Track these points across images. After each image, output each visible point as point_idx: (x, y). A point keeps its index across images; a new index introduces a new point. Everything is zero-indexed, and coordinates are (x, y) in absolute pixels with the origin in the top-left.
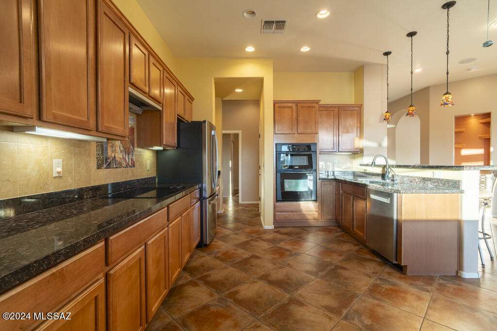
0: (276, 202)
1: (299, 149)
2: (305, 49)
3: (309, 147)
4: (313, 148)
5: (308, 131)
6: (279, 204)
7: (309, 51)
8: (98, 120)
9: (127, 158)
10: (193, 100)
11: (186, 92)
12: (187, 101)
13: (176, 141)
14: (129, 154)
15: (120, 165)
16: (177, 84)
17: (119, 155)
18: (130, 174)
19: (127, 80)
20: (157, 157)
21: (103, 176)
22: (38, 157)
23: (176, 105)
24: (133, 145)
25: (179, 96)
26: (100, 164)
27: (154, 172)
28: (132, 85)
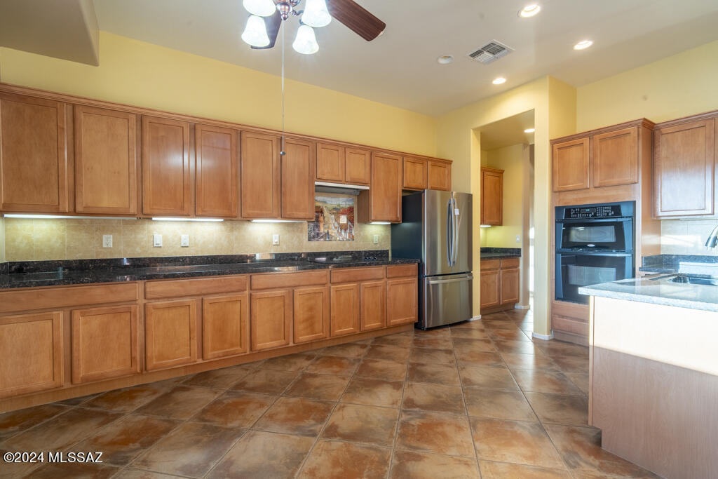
0: (556, 299)
1: (595, 214)
2: (583, 45)
3: (616, 209)
4: (625, 211)
5: (615, 181)
6: (559, 303)
7: (591, 47)
8: (282, 211)
9: (343, 233)
10: (450, 162)
11: (428, 159)
12: (430, 168)
13: (399, 215)
14: (346, 230)
15: (334, 238)
16: (402, 156)
17: (333, 231)
18: (347, 246)
19: (313, 177)
20: (392, 231)
21: (315, 246)
22: (264, 234)
23: (400, 178)
24: (352, 222)
25: (409, 167)
26: (311, 238)
27: (387, 247)
28: (320, 180)
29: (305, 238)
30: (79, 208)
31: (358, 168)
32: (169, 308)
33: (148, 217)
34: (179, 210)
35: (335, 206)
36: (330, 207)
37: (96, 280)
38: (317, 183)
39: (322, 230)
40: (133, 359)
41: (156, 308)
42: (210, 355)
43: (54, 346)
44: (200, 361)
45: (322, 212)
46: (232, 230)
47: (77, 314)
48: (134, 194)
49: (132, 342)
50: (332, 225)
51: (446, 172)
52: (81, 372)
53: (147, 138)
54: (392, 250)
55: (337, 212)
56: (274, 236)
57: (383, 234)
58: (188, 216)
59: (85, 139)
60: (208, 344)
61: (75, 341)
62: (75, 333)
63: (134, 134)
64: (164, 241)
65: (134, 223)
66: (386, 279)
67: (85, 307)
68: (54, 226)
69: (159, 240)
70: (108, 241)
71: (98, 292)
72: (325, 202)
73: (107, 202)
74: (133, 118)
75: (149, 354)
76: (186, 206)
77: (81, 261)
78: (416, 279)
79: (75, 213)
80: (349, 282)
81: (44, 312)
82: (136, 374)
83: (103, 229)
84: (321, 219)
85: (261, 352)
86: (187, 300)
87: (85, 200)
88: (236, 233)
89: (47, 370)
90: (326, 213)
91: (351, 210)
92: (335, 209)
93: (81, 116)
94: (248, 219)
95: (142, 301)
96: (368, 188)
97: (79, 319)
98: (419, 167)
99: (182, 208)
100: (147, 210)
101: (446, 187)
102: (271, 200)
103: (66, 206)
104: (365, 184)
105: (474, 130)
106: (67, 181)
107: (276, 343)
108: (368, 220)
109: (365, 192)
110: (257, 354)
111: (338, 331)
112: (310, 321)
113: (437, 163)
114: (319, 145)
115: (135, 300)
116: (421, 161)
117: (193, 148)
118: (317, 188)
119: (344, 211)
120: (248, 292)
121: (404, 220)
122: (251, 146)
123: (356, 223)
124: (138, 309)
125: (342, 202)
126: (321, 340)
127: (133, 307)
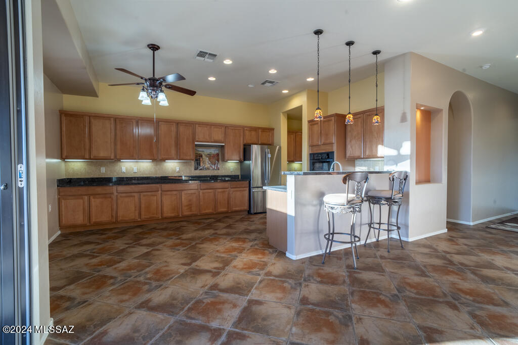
1: (322, 157)
2: (310, 79)
3: (328, 155)
4: (331, 156)
5: (328, 142)
7: (314, 80)
8: (178, 157)
9: (213, 167)
10: (273, 129)
11: (259, 128)
12: (260, 133)
13: (242, 157)
14: (214, 165)
15: (208, 169)
16: (243, 128)
17: (207, 165)
18: (215, 173)
19: (194, 141)
20: (241, 165)
21: (198, 173)
22: (172, 167)
23: (242, 139)
24: (218, 161)
25: (247, 133)
26: (196, 169)
27: (238, 173)
28: (197, 141)
29: (193, 168)
30: (92, 157)
31: (218, 135)
32: (126, 197)
33: (119, 160)
34: (131, 157)
35: (209, 153)
36: (206, 154)
37: (98, 185)
38: (196, 143)
39: (201, 165)
40: (112, 216)
41: (121, 197)
42: (143, 217)
43: (84, 209)
44: (139, 220)
45: (202, 156)
46: (157, 165)
47: (92, 197)
48: (113, 151)
49: (112, 210)
50: (206, 163)
51: (271, 135)
52: (94, 220)
53: (118, 127)
54: (241, 175)
55: (210, 156)
56: (177, 168)
57: (236, 167)
58: (135, 159)
59: (94, 129)
60: (143, 213)
61: (91, 208)
62: (91, 205)
63: (113, 126)
64: (126, 170)
65: (113, 162)
66: (230, 189)
67: (95, 195)
68: (82, 164)
69: (124, 169)
70: (103, 170)
71: (99, 190)
72: (203, 151)
73: (102, 154)
74: (112, 119)
75: (118, 215)
76: (134, 155)
77: (93, 178)
78: (248, 189)
79: (90, 159)
80: (210, 189)
81: (80, 196)
82: (114, 223)
83: (101, 165)
84: (201, 159)
85: (166, 218)
86: (135, 194)
87: (94, 153)
88: (158, 166)
89: (81, 218)
90: (204, 156)
91: (218, 155)
92: (208, 154)
93: (92, 120)
94: (164, 160)
95: (115, 194)
96: (224, 144)
97: (93, 200)
98: (253, 133)
99: (133, 156)
100: (118, 157)
101: (270, 142)
102: (173, 152)
103: (87, 156)
104: (223, 143)
105: (283, 113)
106: (87, 147)
107: (173, 215)
108: (224, 160)
109: (223, 146)
110: (164, 218)
111: (204, 212)
112: (190, 206)
113: (265, 130)
114: (197, 125)
115: (113, 193)
116: (255, 129)
117: (137, 131)
118: (197, 146)
119: (214, 156)
120: (160, 192)
121: (245, 160)
122: (163, 128)
123: (220, 161)
124: (114, 197)
125: (213, 151)
126: (195, 215)
127: (112, 196)
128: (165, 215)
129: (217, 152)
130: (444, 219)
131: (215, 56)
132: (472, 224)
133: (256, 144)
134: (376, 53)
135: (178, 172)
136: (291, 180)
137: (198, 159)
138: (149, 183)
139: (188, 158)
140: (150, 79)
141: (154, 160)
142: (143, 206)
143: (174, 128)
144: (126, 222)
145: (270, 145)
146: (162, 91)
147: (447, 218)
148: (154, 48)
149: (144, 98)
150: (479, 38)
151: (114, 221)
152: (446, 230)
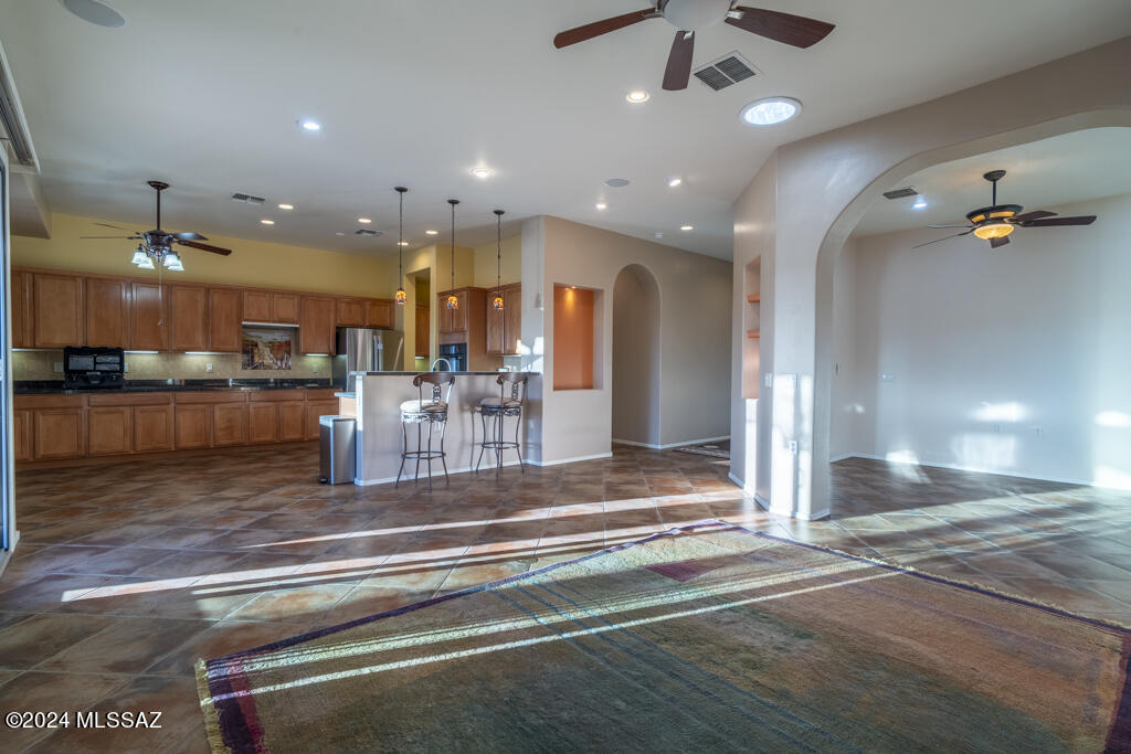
8: (209, 346)
9: (279, 363)
10: (391, 301)
11: (366, 299)
12: (368, 307)
13: (332, 348)
14: (282, 360)
15: (269, 367)
16: (336, 299)
17: (268, 361)
18: (283, 375)
19: (240, 319)
20: (333, 363)
21: (249, 374)
22: (199, 362)
23: (332, 317)
24: (289, 353)
25: (343, 307)
26: (245, 366)
27: (328, 375)
28: (246, 320)
29: (239, 366)
30: (39, 344)
31: (287, 308)
32: (107, 413)
35: (270, 340)
36: (265, 341)
37: (51, 392)
38: (244, 323)
39: (256, 360)
40: (79, 446)
41: (97, 413)
42: (140, 447)
43: (23, 434)
44: (132, 452)
45: (256, 345)
46: (168, 360)
47: (38, 414)
48: (80, 335)
49: (79, 435)
50: (265, 356)
52: (42, 451)
53: (92, 293)
54: (334, 380)
55: (273, 346)
56: (208, 365)
57: (324, 364)
59: (43, 296)
60: (139, 441)
61: (36, 431)
62: (36, 428)
63: (81, 291)
66: (306, 401)
67: (45, 410)
68: (17, 356)
70: (59, 367)
71: (53, 400)
72: (259, 337)
73: (59, 339)
74: (80, 281)
75: (91, 444)
76: (123, 342)
77: (38, 382)
79: (36, 347)
80: (271, 401)
82: (83, 457)
83: (55, 359)
84: (256, 351)
85: (185, 450)
86: (125, 408)
87: (43, 338)
88: (171, 362)
90: (260, 346)
91: (288, 343)
92: (269, 342)
93: (39, 280)
94: (182, 351)
95: (86, 407)
96: (297, 326)
97: (40, 417)
98: (355, 308)
99: (120, 343)
101: (387, 324)
102: (200, 338)
103: (28, 343)
104: (295, 323)
105: (409, 275)
106: (29, 327)
107: (197, 444)
108: (302, 354)
109: (296, 329)
110: (180, 450)
111: (256, 439)
112: (230, 429)
113: (376, 302)
114: (246, 294)
115: (81, 407)
116: (360, 301)
117: (129, 295)
118: (245, 327)
119: (280, 345)
120: (172, 405)
121: (338, 352)
122: (180, 297)
123: (292, 354)
124: (83, 413)
125: (279, 337)
126: (241, 445)
127: (79, 412)
128: (182, 444)
129: (286, 338)
130: (608, 439)
131: (262, 200)
132: (660, 447)
133: (361, 327)
134: (499, 213)
135: (211, 372)
136: (359, 385)
137: (249, 349)
138: (151, 391)
139: (229, 347)
140: (151, 234)
141: (162, 351)
142: (139, 429)
143: (200, 297)
144: (107, 456)
145: (385, 328)
146: (171, 252)
147: (613, 437)
148: (159, 186)
149: (143, 261)
150: (676, 188)
151: (83, 453)
152: (611, 454)
